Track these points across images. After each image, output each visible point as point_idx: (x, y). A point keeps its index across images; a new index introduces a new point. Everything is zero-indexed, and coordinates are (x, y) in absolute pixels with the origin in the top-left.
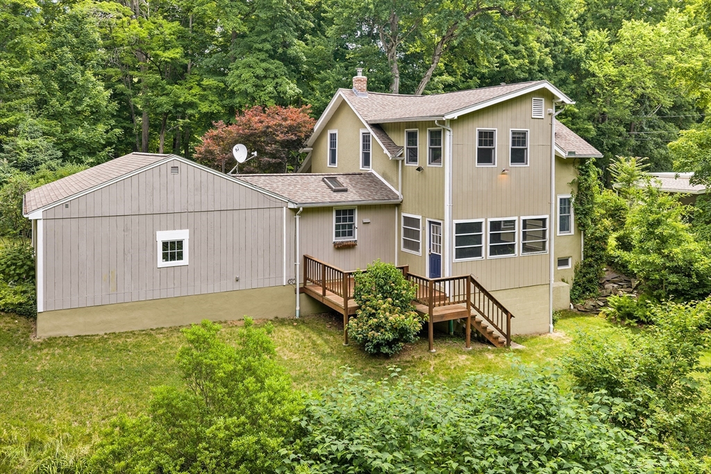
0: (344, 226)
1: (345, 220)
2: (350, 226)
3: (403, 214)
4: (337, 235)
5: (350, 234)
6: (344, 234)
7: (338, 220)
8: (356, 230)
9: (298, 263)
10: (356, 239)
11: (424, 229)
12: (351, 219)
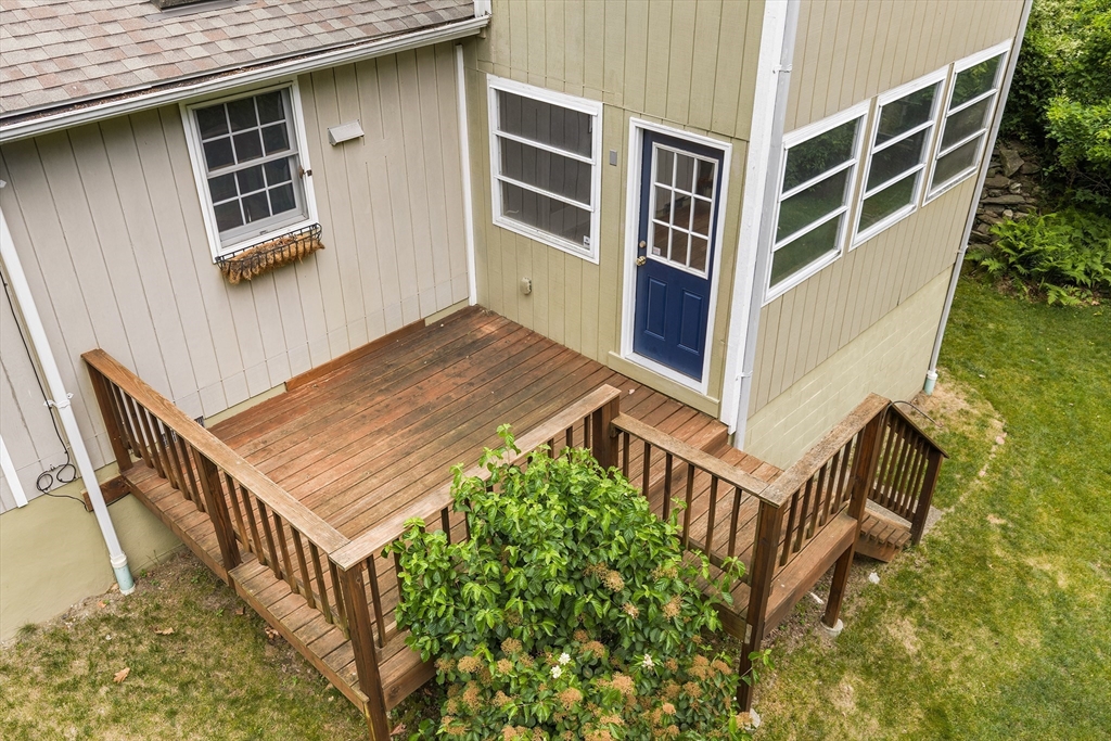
0: (250, 179)
1: (248, 147)
2: (280, 169)
3: (495, 83)
4: (227, 219)
5: (285, 201)
6: (257, 210)
7: (215, 155)
8: (308, 181)
9: (62, 399)
10: (314, 219)
11: (614, 160)
12: (278, 138)
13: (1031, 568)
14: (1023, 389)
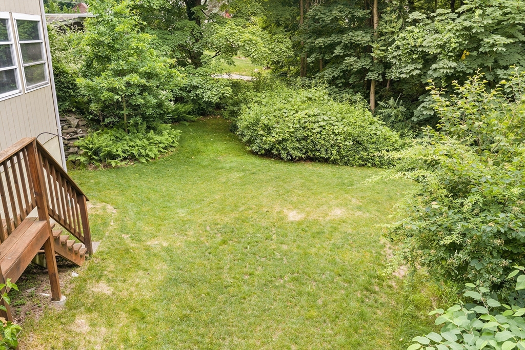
13: (150, 245)
14: (116, 195)
